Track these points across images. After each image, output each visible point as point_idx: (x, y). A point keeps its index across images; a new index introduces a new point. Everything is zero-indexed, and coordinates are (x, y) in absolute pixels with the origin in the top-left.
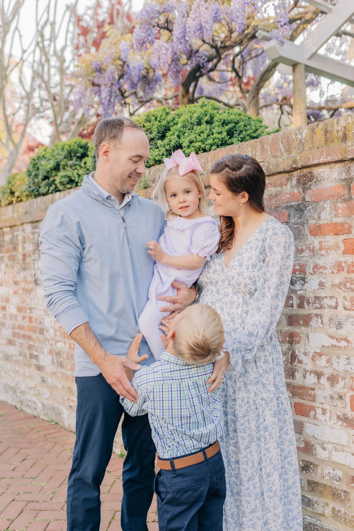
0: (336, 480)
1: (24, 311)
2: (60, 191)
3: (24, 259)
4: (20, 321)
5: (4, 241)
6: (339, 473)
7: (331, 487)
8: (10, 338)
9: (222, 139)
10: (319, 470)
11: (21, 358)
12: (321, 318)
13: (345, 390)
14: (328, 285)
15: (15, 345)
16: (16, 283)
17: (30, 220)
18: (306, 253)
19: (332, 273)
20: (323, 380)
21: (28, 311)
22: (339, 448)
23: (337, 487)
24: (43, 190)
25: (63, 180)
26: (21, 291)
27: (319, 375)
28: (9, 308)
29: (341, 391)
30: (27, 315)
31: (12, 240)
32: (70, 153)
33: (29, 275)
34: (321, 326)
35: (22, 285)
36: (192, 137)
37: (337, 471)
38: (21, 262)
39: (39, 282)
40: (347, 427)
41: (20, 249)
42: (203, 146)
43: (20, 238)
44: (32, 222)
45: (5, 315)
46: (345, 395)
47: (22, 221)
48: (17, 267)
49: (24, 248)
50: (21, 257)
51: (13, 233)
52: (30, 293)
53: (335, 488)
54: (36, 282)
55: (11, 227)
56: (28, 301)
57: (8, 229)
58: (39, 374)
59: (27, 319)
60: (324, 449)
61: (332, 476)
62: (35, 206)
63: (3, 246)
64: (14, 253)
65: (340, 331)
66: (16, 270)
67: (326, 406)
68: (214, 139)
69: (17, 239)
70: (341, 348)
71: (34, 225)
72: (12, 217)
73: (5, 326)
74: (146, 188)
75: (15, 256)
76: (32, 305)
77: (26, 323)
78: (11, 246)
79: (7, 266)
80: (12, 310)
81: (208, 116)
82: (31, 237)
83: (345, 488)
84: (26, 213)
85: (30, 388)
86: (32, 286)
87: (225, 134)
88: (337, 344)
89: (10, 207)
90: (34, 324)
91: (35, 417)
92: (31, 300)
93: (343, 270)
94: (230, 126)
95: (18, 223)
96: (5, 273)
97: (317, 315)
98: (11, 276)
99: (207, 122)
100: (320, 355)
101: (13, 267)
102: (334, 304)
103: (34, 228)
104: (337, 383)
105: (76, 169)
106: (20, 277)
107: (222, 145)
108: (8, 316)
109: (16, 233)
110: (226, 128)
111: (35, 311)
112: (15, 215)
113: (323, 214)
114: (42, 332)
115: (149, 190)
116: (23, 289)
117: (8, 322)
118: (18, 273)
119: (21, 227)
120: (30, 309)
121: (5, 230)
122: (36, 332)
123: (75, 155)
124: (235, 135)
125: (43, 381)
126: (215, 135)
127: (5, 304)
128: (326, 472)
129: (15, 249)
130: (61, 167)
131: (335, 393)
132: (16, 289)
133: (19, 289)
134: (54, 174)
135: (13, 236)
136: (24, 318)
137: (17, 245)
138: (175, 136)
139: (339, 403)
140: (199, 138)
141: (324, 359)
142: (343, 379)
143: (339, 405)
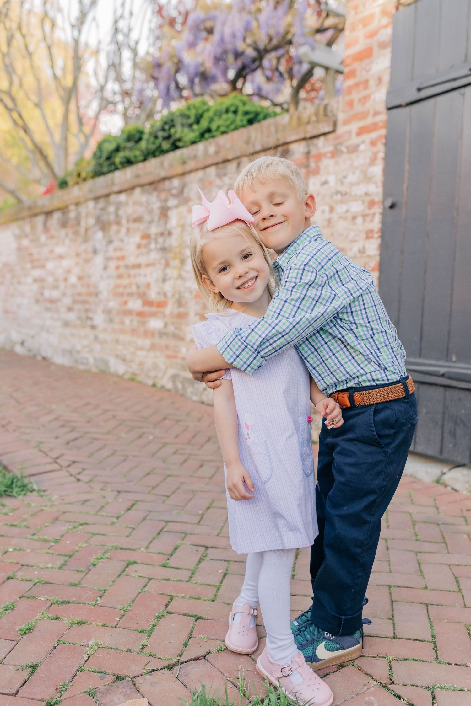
1: (83, 279)
3: (86, 233)
4: (79, 289)
5: (69, 218)
8: (70, 305)
11: (78, 322)
15: (73, 311)
16: (78, 255)
17: (93, 197)
21: (87, 279)
25: (122, 159)
26: (81, 262)
28: (71, 278)
30: (85, 282)
31: (76, 216)
32: (129, 137)
33: (89, 247)
35: (83, 256)
38: (83, 235)
39: (97, 251)
41: (83, 224)
42: (226, 130)
43: (84, 213)
44: (94, 199)
45: (66, 286)
47: (86, 199)
48: (80, 240)
49: (86, 223)
50: (83, 231)
51: (77, 210)
52: (89, 263)
54: (95, 252)
55: (76, 204)
56: (87, 270)
57: (74, 207)
58: (93, 333)
59: (86, 285)
62: (98, 184)
63: (69, 222)
64: (78, 228)
66: (78, 243)
69: (81, 215)
72: (78, 195)
73: (66, 296)
74: (184, 164)
75: (78, 230)
76: (91, 273)
77: (84, 290)
78: (75, 222)
79: (71, 240)
80: (73, 279)
81: (234, 107)
82: (93, 212)
84: (91, 191)
85: (85, 347)
86: (91, 255)
87: (244, 122)
90: (91, 289)
91: (87, 371)
92: (90, 268)
94: (251, 116)
95: (83, 200)
96: (69, 247)
98: (74, 249)
101: (76, 241)
103: (96, 204)
106: (81, 249)
108: (69, 286)
109: (80, 210)
110: (247, 117)
111: (93, 278)
112: (81, 193)
114: (97, 295)
115: (186, 165)
116: (84, 260)
117: (69, 291)
118: (80, 246)
119: (85, 204)
120: (89, 276)
121: (71, 208)
122: (92, 296)
125: (96, 338)
127: (67, 275)
130: (121, 149)
132: (77, 260)
133: (80, 260)
134: (113, 156)
135: (78, 213)
136: (83, 285)
137: (81, 220)
138: (207, 122)
140: (224, 124)
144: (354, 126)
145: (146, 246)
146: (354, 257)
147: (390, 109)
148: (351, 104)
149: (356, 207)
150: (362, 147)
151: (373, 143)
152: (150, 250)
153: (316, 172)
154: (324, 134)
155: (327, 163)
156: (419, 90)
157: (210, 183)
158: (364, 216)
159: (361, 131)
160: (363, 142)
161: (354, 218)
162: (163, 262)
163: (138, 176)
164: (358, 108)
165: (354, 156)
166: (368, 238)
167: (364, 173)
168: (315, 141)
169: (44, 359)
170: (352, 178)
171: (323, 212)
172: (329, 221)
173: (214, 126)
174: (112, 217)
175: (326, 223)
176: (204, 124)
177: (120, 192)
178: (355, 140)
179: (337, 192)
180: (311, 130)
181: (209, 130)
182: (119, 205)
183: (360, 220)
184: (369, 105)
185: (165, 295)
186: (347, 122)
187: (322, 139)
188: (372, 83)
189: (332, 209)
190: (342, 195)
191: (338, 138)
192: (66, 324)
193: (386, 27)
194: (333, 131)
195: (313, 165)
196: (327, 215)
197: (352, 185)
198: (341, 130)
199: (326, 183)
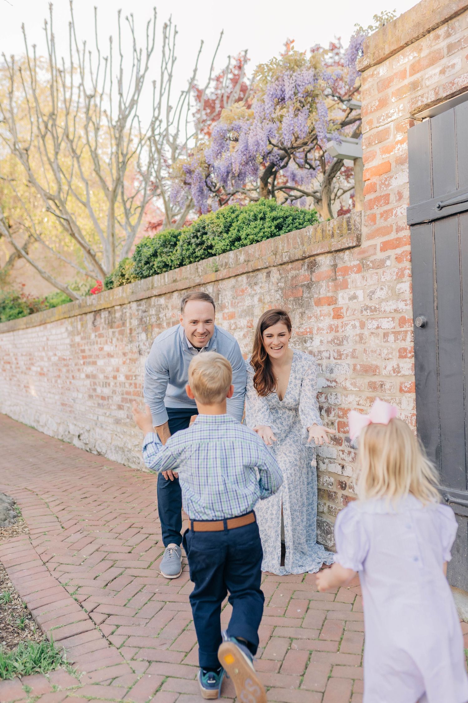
0: (330, 485)
1: (130, 378)
2: (158, 274)
3: (131, 333)
4: (128, 388)
5: (115, 318)
7: (327, 491)
8: (120, 403)
9: (271, 232)
10: (321, 480)
11: (128, 420)
13: (335, 418)
14: (325, 341)
15: (123, 409)
16: (124, 354)
17: (135, 299)
18: (313, 319)
19: (327, 333)
21: (134, 378)
24: (145, 273)
25: (160, 264)
26: (128, 361)
28: (119, 376)
29: (333, 419)
30: (132, 382)
31: (122, 316)
32: (165, 242)
33: (134, 347)
35: (129, 356)
36: (249, 231)
37: (331, 478)
38: (129, 335)
39: (142, 352)
40: (336, 445)
41: (128, 325)
42: (256, 238)
43: (128, 314)
44: (137, 301)
45: (116, 383)
47: (129, 300)
48: (126, 340)
49: (131, 324)
50: (128, 331)
51: (122, 311)
52: (135, 363)
53: (330, 491)
54: (140, 353)
55: (120, 305)
56: (133, 370)
57: (119, 307)
58: (141, 433)
59: (133, 385)
61: (328, 482)
62: (139, 287)
63: (115, 322)
64: (123, 328)
65: (332, 375)
66: (124, 343)
68: (264, 233)
69: (126, 315)
70: (332, 387)
71: (138, 303)
72: (122, 297)
73: (116, 393)
74: (216, 271)
75: (124, 330)
76: (137, 373)
77: (132, 389)
78: (121, 322)
79: (118, 339)
80: (121, 378)
81: (262, 213)
82: (136, 313)
83: (335, 490)
84: (133, 292)
85: (135, 446)
86: (136, 356)
87: (273, 228)
88: (331, 385)
89: (120, 288)
90: (138, 389)
91: (139, 470)
92: (136, 368)
93: (333, 330)
94: (279, 221)
95: (126, 302)
96: (116, 346)
98: (121, 348)
99: (261, 219)
101: (122, 341)
102: (328, 355)
103: (138, 306)
105: (170, 255)
106: (127, 349)
107: (272, 236)
108: (118, 384)
109: (124, 311)
110: (276, 223)
111: (139, 378)
112: (124, 295)
113: (321, 290)
115: (218, 273)
116: (130, 359)
117: (118, 389)
118: (126, 345)
119: (129, 305)
120: (135, 376)
121: (116, 308)
122: (140, 396)
123: (169, 244)
124: (283, 228)
126: (266, 230)
127: (116, 373)
128: (325, 480)
129: (124, 324)
130: (158, 254)
131: (329, 421)
132: (124, 360)
133: (127, 359)
134: (152, 260)
135: (123, 313)
136: (131, 384)
137: (126, 320)
138: (236, 231)
140: (253, 232)
144: (378, 241)
146: (389, 376)
147: (412, 225)
148: (373, 218)
149: (387, 324)
150: (388, 263)
151: (398, 259)
153: (344, 286)
154: (349, 248)
155: (354, 277)
156: (440, 208)
157: (243, 291)
158: (396, 333)
159: (385, 247)
160: (389, 257)
161: (386, 335)
163: (175, 281)
164: (381, 223)
165: (380, 271)
166: (401, 357)
167: (392, 289)
168: (341, 254)
169: (99, 454)
170: (380, 294)
171: (354, 327)
172: (361, 337)
173: (243, 235)
174: (153, 320)
175: (358, 338)
176: (233, 233)
177: (160, 295)
178: (380, 256)
179: (367, 308)
180: (336, 244)
181: (239, 239)
182: (160, 308)
183: (391, 338)
184: (391, 220)
186: (370, 237)
187: (347, 252)
188: (392, 198)
189: (363, 325)
190: (372, 311)
191: (363, 252)
192: (117, 421)
193: (401, 142)
194: (358, 246)
195: (340, 278)
196: (358, 331)
197: (381, 301)
198: (365, 244)
199: (354, 297)
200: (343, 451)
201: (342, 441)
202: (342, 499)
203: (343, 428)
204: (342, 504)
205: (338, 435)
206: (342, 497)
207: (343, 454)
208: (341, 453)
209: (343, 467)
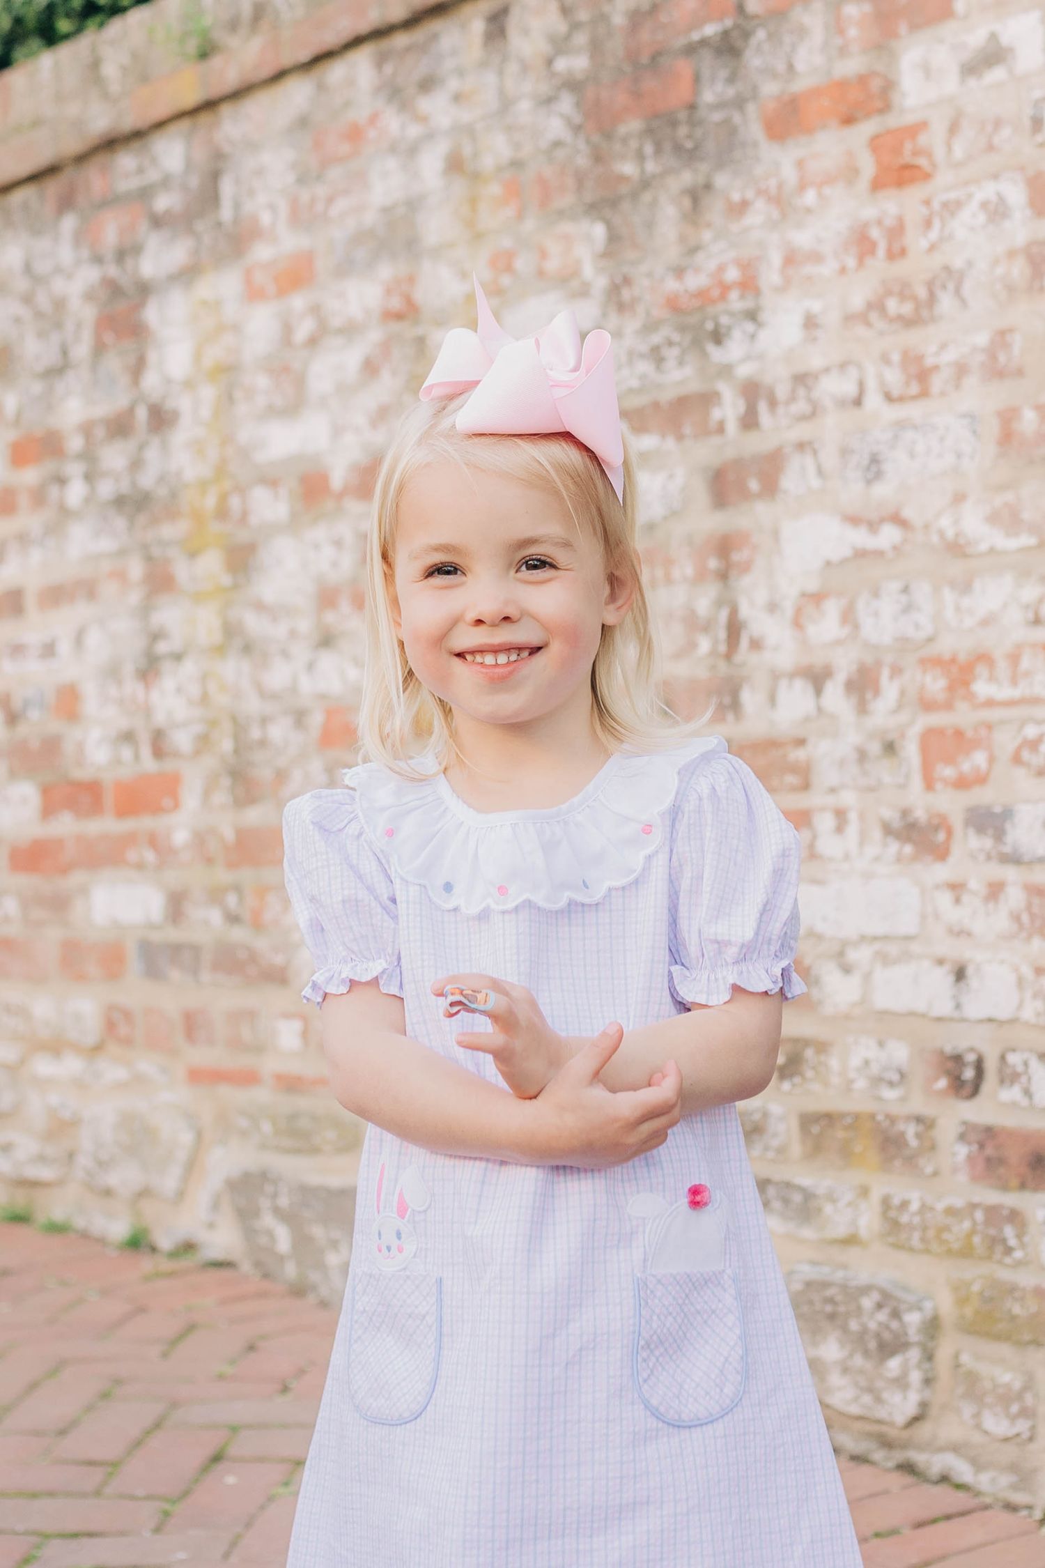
0: (891, 1084)
6: (899, 1053)
7: (872, 1116)
10: (834, 1062)
12: (815, 452)
13: (903, 718)
14: (832, 319)
18: (757, 214)
20: (834, 695)
22: (893, 949)
23: (895, 1110)
27: (817, 678)
29: (891, 723)
34: (815, 483)
37: (892, 1045)
40: (914, 858)
46: (903, 736)
53: (888, 1116)
60: (847, 969)
61: (875, 1069)
67: (848, 798)
70: (883, 553)
74: (205, 56)
83: (918, 1104)
88: (870, 542)
93: (873, 252)
97: (801, 446)
100: (817, 598)
104: (877, 692)
128: (855, 1061)
131: (871, 735)
139: (884, 772)
141: (832, 608)
142: (896, 671)
143: (887, 779)
145: (39, 497)
152: (65, 513)
157: (355, 134)
162: (136, 569)
185: (159, 740)
200: (957, 888)
201: (950, 833)
202: (962, 1151)
203: (950, 760)
204: (962, 1178)
205: (921, 803)
206: (962, 1137)
207: (958, 901)
208: (944, 900)
209: (960, 975)
